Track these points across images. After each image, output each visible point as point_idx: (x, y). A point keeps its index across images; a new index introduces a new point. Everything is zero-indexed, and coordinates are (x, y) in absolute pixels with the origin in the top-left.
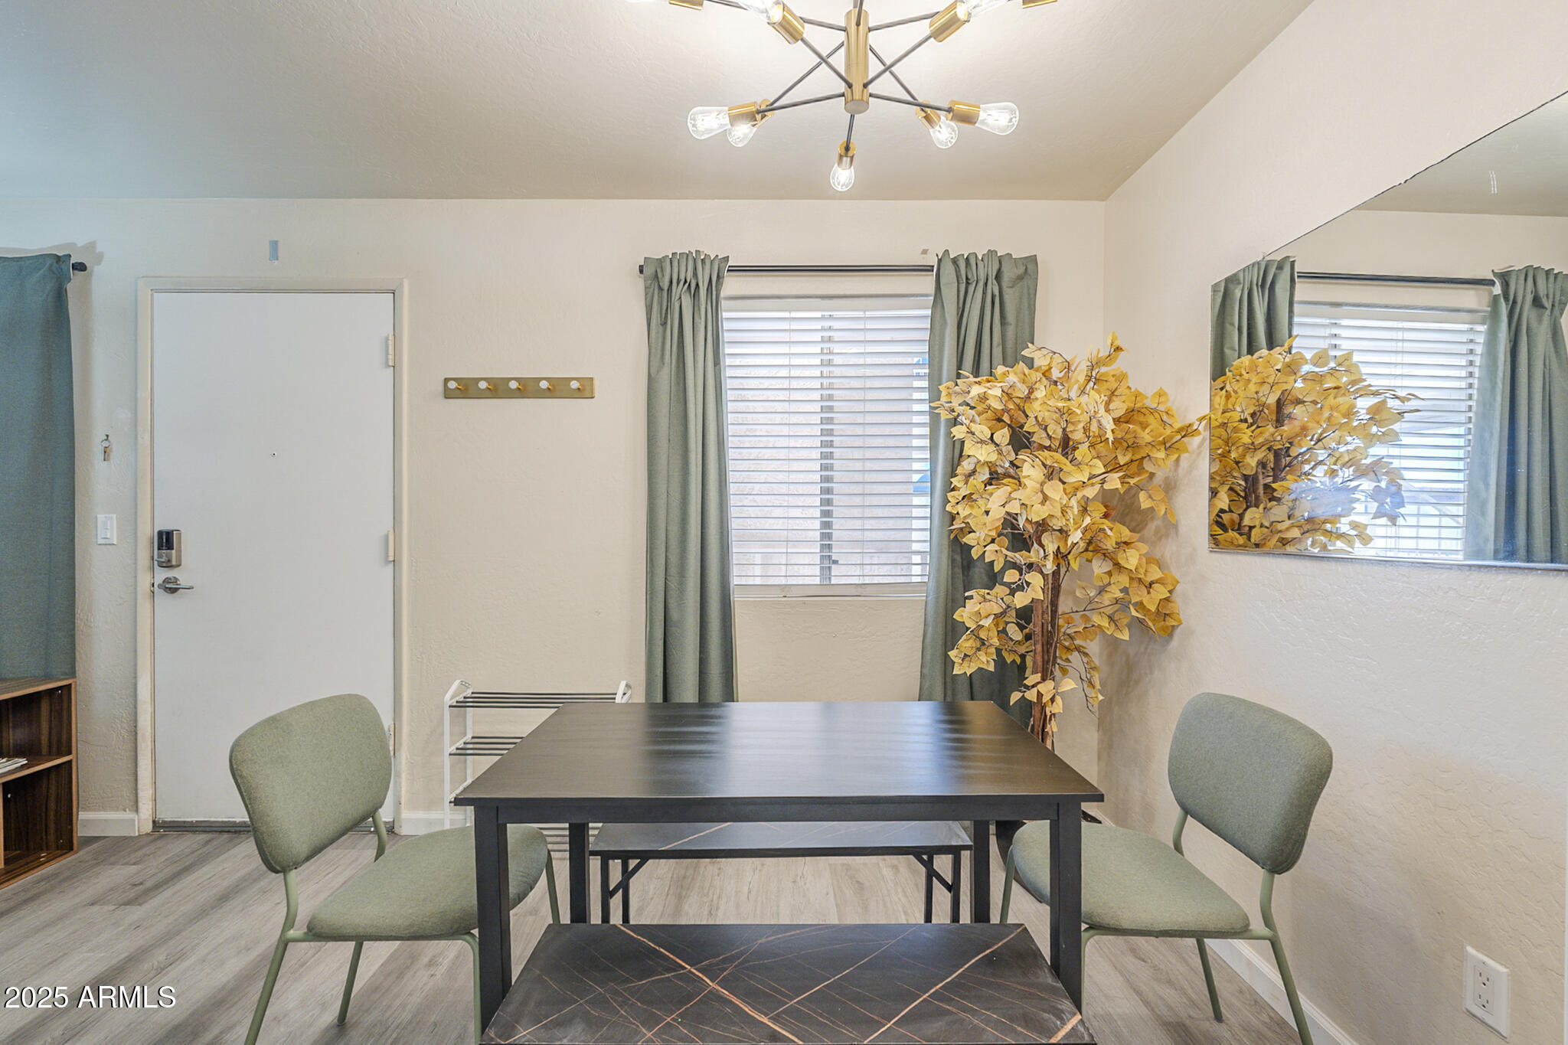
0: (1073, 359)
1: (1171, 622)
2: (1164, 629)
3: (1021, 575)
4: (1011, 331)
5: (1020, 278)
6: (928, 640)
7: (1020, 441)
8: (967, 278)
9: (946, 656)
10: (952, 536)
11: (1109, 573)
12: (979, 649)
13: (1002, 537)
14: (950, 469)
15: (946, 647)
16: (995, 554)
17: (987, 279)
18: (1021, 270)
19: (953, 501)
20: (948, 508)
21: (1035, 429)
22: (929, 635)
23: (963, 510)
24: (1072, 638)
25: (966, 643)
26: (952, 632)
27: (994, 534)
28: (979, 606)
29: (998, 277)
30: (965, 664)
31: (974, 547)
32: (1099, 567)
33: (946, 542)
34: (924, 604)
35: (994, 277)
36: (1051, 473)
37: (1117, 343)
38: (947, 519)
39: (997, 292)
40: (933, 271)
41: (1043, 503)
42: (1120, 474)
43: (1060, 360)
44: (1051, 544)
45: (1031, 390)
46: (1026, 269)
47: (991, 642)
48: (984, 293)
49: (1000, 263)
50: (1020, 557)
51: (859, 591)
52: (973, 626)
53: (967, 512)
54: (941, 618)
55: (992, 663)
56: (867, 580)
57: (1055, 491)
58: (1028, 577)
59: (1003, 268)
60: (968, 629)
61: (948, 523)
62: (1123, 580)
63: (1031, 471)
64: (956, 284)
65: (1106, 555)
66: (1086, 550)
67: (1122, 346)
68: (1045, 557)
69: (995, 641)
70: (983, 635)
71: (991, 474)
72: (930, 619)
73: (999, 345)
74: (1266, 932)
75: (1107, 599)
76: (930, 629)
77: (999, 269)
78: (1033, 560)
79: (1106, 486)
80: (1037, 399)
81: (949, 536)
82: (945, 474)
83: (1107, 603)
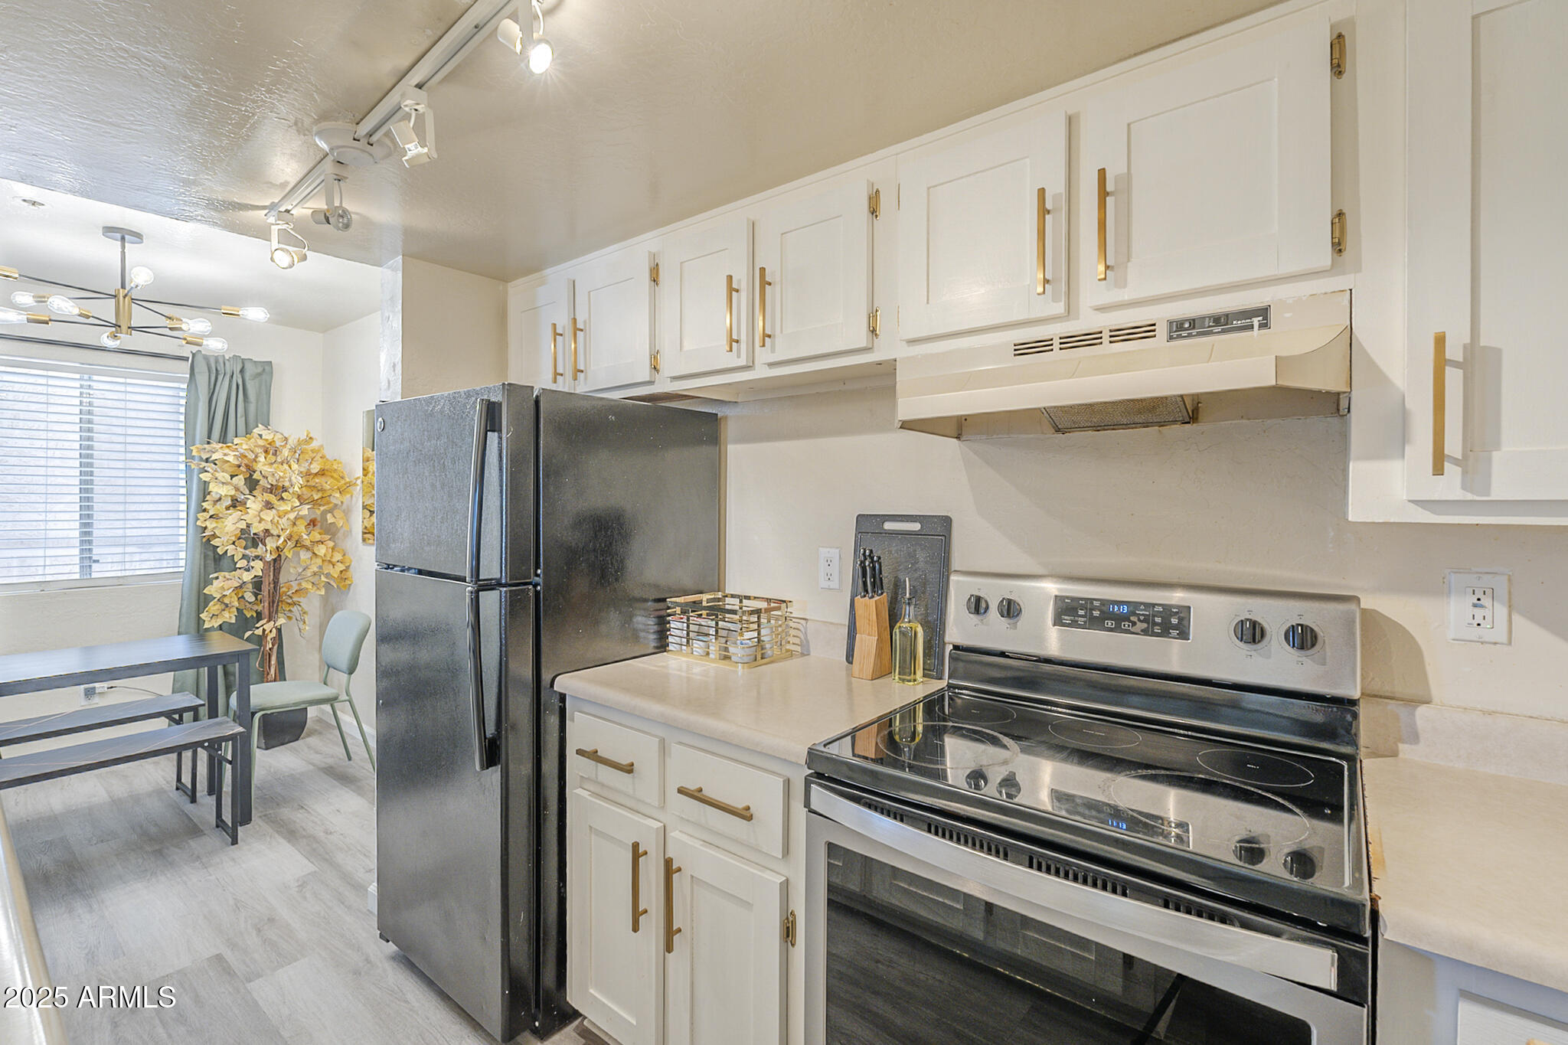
0: (290, 436)
1: (348, 582)
2: (345, 586)
3: (248, 562)
4: (252, 408)
5: (260, 374)
6: (184, 610)
7: (252, 484)
8: (217, 370)
9: (199, 618)
10: (204, 540)
11: (311, 558)
12: (224, 610)
13: (241, 540)
14: (202, 496)
15: (199, 611)
16: (236, 552)
17: (233, 373)
18: (260, 370)
19: (202, 519)
20: (199, 523)
21: (261, 478)
22: (185, 605)
23: (210, 524)
24: (291, 598)
25: (213, 607)
26: (203, 601)
27: (233, 539)
28: (223, 583)
29: (242, 371)
30: (213, 620)
31: (218, 547)
32: (304, 555)
33: (199, 544)
34: (181, 587)
35: (238, 372)
36: (269, 506)
37: (310, 435)
38: (200, 530)
39: (240, 383)
40: (188, 360)
41: (260, 522)
42: (309, 506)
43: (281, 436)
44: (271, 544)
45: (256, 457)
46: (264, 369)
47: (233, 604)
48: (231, 381)
49: (243, 363)
50: (249, 552)
51: (121, 581)
52: (218, 596)
53: (214, 525)
54: (195, 593)
55: (234, 617)
56: (128, 573)
57: (268, 515)
58: (252, 564)
59: (245, 367)
60: (215, 598)
61: (201, 532)
62: (319, 561)
63: (254, 505)
64: (207, 374)
65: (308, 549)
66: (296, 546)
67: (314, 437)
68: (266, 551)
69: (236, 604)
70: (226, 601)
71: (232, 501)
72: (186, 596)
73: (241, 417)
74: (347, 698)
75: (309, 573)
76: (185, 603)
77: (243, 367)
78: (260, 554)
79: (300, 513)
80: (260, 462)
81: (202, 539)
82: (198, 499)
83: (309, 575)
